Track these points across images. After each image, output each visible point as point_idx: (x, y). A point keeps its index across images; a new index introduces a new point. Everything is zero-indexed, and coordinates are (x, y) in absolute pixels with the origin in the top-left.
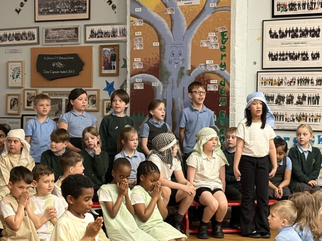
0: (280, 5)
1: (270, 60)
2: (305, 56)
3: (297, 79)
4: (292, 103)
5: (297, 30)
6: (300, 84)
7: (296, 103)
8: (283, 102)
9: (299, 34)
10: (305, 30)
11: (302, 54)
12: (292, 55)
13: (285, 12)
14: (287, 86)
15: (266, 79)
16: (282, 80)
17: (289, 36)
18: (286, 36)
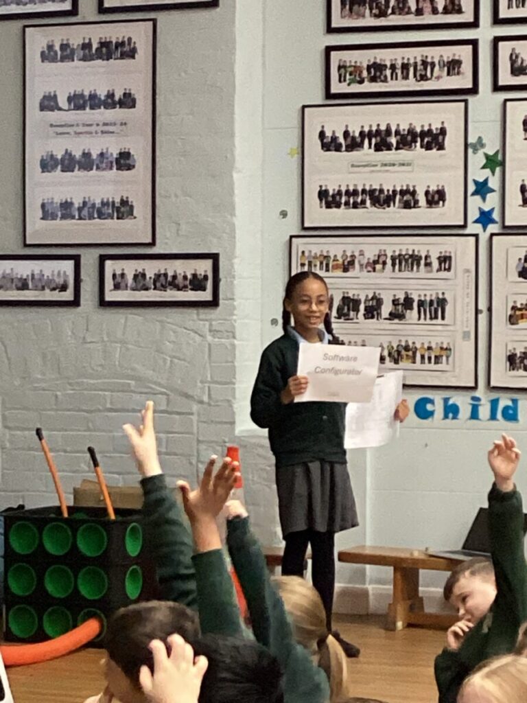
0: (345, 67)
1: (321, 207)
2: (408, 198)
3: (389, 254)
4: (379, 314)
5: (388, 132)
6: (397, 267)
7: (387, 316)
8: (357, 314)
9: (393, 140)
10: (409, 131)
11: (403, 193)
12: (377, 193)
13: (358, 85)
14: (365, 273)
15: (313, 254)
16: (353, 256)
17: (370, 147)
18: (361, 145)
